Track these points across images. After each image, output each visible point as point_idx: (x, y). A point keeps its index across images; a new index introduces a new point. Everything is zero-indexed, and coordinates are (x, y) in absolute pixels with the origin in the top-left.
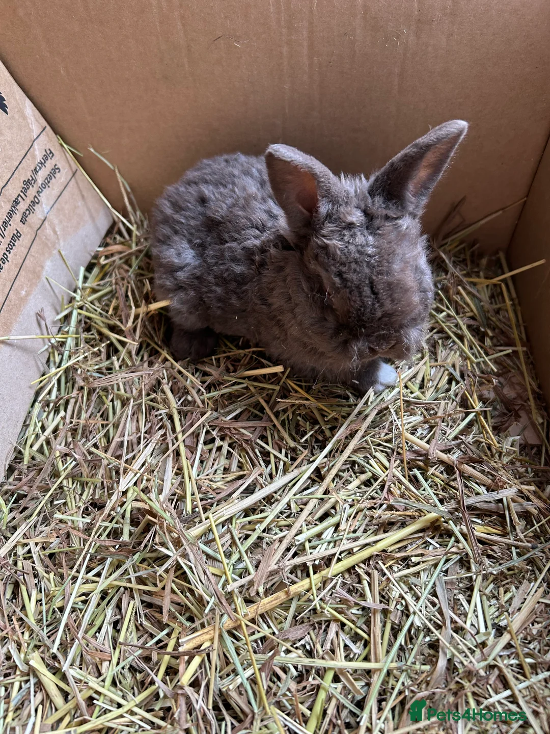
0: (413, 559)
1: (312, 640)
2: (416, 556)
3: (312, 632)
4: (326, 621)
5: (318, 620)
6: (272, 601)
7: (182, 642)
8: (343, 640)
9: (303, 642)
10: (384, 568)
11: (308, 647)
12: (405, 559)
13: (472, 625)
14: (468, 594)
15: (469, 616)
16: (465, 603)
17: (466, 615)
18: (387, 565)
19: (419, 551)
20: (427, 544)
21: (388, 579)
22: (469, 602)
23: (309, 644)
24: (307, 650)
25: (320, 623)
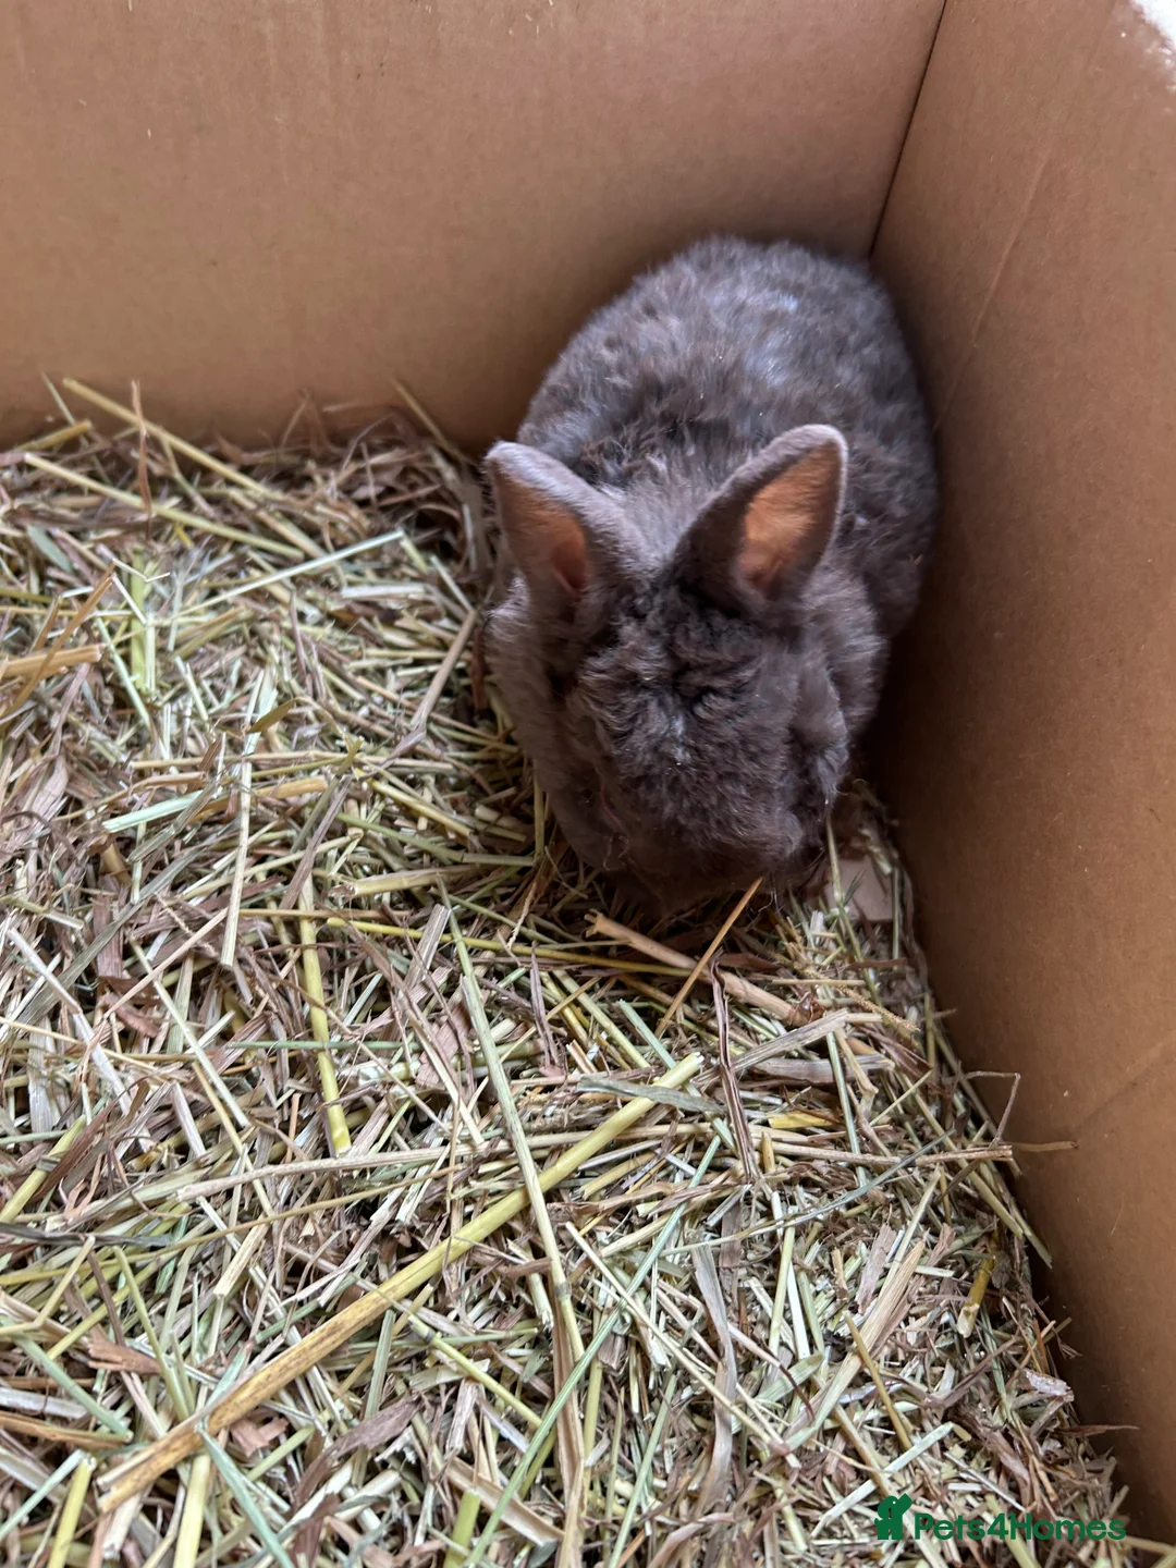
0: (642, 1209)
1: (418, 1437)
2: (648, 1200)
3: (417, 1420)
4: (449, 1385)
5: (430, 1384)
6: (322, 1340)
7: (106, 1484)
8: (493, 1427)
9: (397, 1446)
10: (578, 1237)
11: (410, 1457)
12: (623, 1210)
13: (782, 1344)
14: (766, 1274)
15: (775, 1325)
16: (763, 1297)
17: (768, 1325)
18: (585, 1230)
19: (654, 1189)
20: (668, 1172)
21: (588, 1261)
22: (772, 1292)
23: (412, 1448)
24: (408, 1464)
25: (434, 1392)
